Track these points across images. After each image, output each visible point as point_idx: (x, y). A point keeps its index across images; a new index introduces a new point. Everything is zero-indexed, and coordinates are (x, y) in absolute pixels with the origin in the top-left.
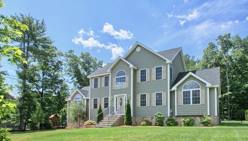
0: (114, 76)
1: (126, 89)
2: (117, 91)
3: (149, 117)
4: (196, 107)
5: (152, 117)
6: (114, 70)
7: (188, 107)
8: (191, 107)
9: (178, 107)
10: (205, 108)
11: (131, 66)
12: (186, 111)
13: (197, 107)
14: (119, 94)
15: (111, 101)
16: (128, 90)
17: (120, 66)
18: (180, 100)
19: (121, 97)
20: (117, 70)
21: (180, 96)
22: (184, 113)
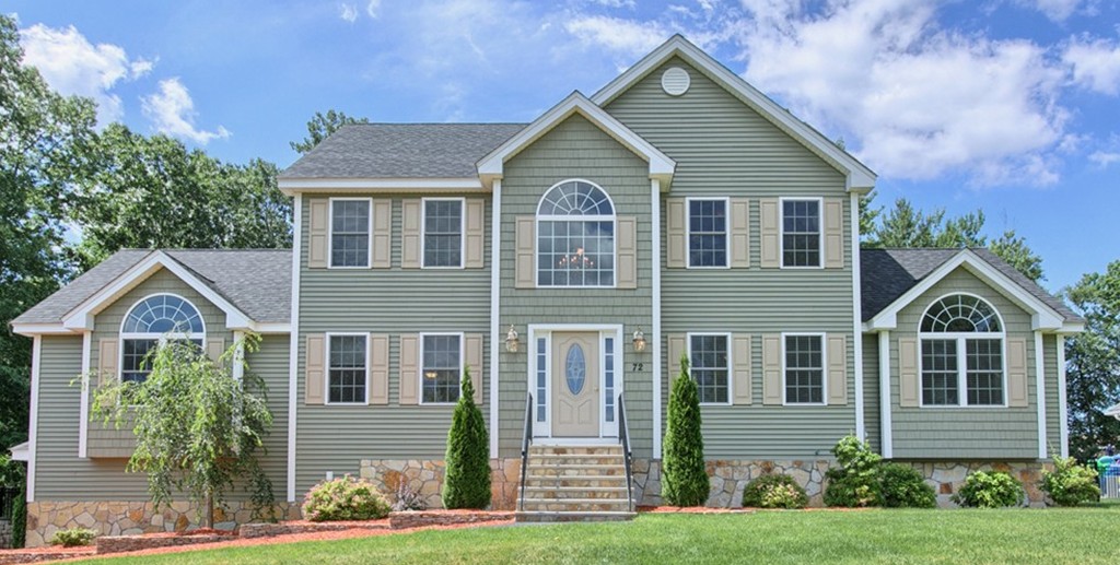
0: (529, 209)
1: (615, 293)
2: (549, 302)
3: (746, 463)
4: (983, 417)
5: (767, 463)
6: (525, 173)
7: (947, 417)
8: (962, 417)
9: (897, 417)
10: (1025, 426)
11: (661, 166)
12: (937, 435)
13: (990, 417)
14: (561, 318)
15: (504, 358)
16: (628, 302)
17: (570, 154)
18: (906, 380)
19: (572, 341)
20: (547, 172)
21: (906, 360)
22: (930, 444)
